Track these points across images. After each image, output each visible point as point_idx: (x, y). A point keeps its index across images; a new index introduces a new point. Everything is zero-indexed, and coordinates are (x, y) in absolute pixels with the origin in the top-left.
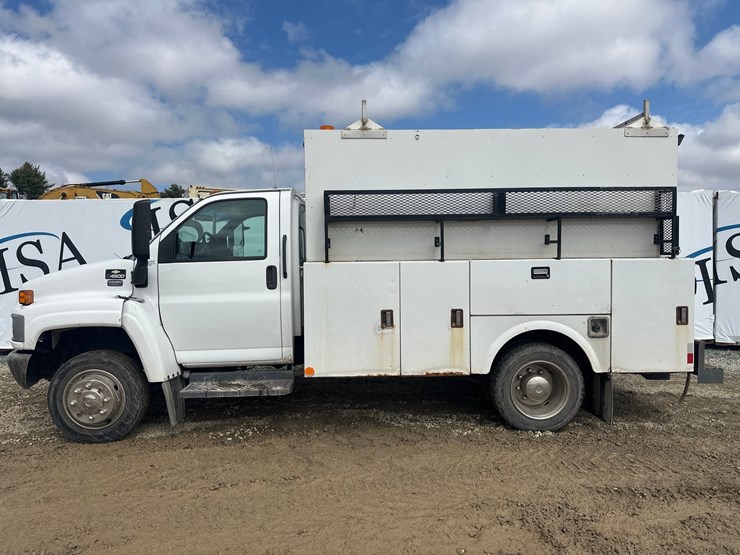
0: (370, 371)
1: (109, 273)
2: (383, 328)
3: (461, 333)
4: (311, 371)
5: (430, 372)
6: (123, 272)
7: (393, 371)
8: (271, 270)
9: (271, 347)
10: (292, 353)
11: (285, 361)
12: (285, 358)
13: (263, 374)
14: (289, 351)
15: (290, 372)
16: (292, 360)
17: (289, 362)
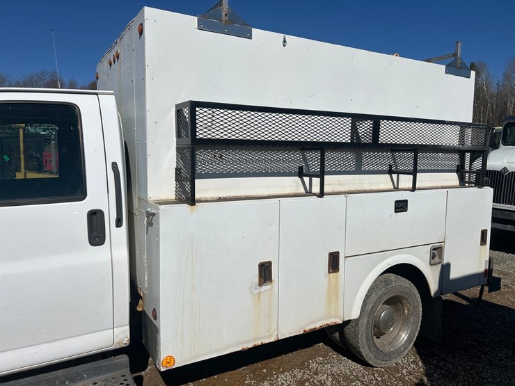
0: (244, 343)
2: (260, 284)
3: (337, 278)
5: (307, 329)
7: (270, 336)
8: (95, 217)
9: (97, 331)
10: (128, 334)
11: (118, 347)
12: (119, 342)
13: (83, 371)
14: (125, 331)
15: (122, 360)
16: (128, 343)
17: (124, 346)
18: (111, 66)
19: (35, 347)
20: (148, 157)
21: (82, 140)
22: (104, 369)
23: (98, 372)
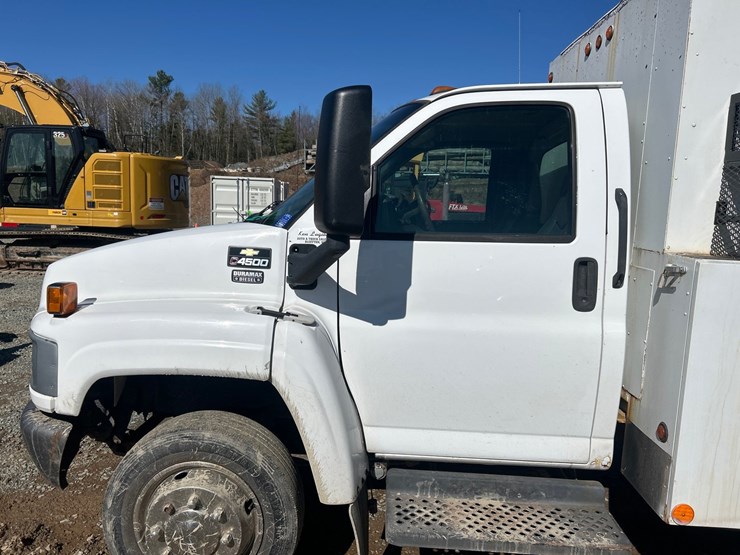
1: (235, 252)
4: (686, 511)
6: (265, 253)
8: (583, 269)
9: (568, 436)
10: (611, 451)
11: (594, 467)
12: (596, 461)
13: (541, 486)
14: (606, 447)
15: (596, 488)
16: (609, 465)
17: (602, 468)
18: (588, 55)
19: (488, 435)
20: (674, 182)
21: (576, 155)
22: (569, 493)
23: (560, 495)
